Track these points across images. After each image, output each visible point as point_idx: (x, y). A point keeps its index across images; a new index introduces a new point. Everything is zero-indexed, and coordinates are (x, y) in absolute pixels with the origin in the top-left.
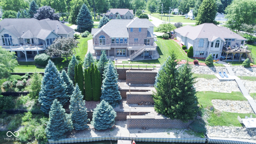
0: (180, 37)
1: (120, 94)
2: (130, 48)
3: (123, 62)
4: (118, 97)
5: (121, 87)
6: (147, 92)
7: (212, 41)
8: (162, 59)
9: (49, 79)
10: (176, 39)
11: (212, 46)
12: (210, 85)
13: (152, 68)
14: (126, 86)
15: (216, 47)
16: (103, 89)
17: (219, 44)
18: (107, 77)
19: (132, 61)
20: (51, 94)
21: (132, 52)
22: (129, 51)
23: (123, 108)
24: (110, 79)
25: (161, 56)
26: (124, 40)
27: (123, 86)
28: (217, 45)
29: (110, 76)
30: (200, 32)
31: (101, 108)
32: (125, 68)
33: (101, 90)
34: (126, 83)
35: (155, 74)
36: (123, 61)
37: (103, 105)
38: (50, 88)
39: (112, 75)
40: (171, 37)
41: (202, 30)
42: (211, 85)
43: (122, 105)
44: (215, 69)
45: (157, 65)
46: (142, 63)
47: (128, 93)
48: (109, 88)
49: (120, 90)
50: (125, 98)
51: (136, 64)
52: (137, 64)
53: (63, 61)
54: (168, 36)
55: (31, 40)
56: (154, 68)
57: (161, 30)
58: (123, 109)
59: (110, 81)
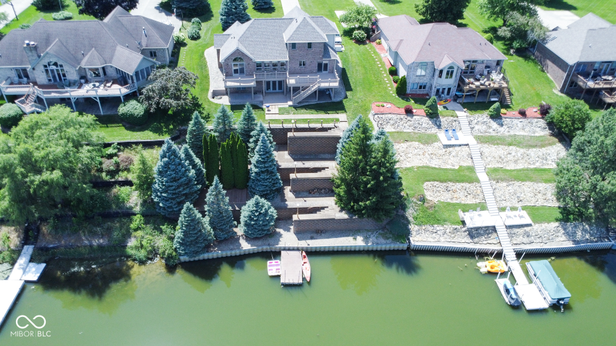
0: (386, 43)
1: (279, 177)
2: (292, 81)
3: (280, 109)
4: (277, 183)
5: (280, 164)
7: (441, 67)
8: (351, 100)
10: (380, 44)
11: (440, 77)
12: (427, 154)
13: (331, 125)
14: (287, 161)
15: (447, 78)
17: (452, 72)
18: (258, 156)
19: (296, 107)
20: (174, 189)
21: (296, 89)
22: (290, 88)
23: (286, 200)
24: (262, 159)
25: (348, 93)
26: (279, 65)
27: (284, 159)
28: (450, 74)
29: (264, 155)
30: (422, 47)
31: (255, 209)
34: (286, 152)
35: (337, 139)
36: (280, 106)
37: (257, 204)
38: (171, 182)
39: (267, 153)
40: (371, 39)
41: (425, 42)
42: (429, 154)
43: (283, 195)
44: (440, 122)
45: (342, 116)
46: (313, 111)
47: (292, 176)
48: (262, 172)
49: (280, 170)
50: (287, 181)
51: (303, 113)
52: (306, 113)
53: (170, 112)
54: (363, 38)
55: (101, 71)
56: (336, 125)
58: (286, 203)
59: (264, 163)
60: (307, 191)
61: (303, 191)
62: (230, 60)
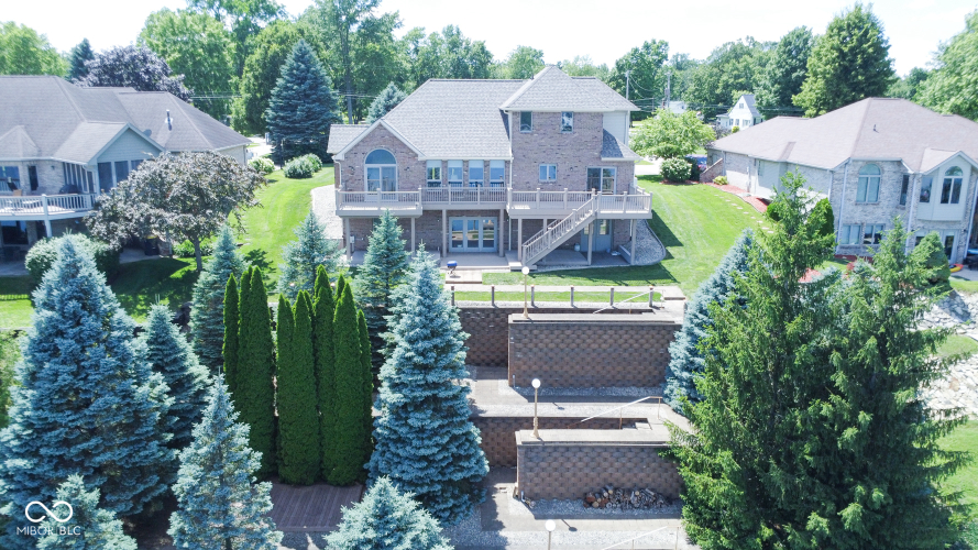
0: (744, 172)
1: (479, 440)
2: (519, 210)
3: (485, 276)
4: (468, 457)
5: (480, 405)
6: (626, 431)
8: (683, 261)
9: (55, 352)
10: (725, 184)
11: (924, 199)
12: (964, 389)
13: (646, 305)
14: (507, 400)
15: (944, 200)
16: (380, 414)
17: (958, 184)
18: (406, 345)
19: (530, 272)
21: (533, 226)
22: (515, 222)
23: (500, 526)
24: (422, 354)
25: (672, 250)
26: (486, 173)
27: (494, 397)
28: (950, 192)
29: (426, 338)
31: (371, 534)
32: (500, 304)
33: (369, 423)
34: (505, 383)
36: (486, 271)
37: (383, 513)
39: (434, 334)
40: (701, 176)
41: (862, 127)
42: (969, 387)
43: (491, 509)
44: (965, 306)
45: (665, 289)
46: (583, 280)
47: (523, 436)
48: (418, 406)
49: (477, 419)
51: (552, 284)
52: (559, 284)
53: (178, 274)
54: (685, 171)
55: (24, 175)
56: (654, 304)
57: (649, 145)
58: (502, 533)
59: (425, 369)
60: (575, 498)
61: (562, 497)
62: (360, 156)
